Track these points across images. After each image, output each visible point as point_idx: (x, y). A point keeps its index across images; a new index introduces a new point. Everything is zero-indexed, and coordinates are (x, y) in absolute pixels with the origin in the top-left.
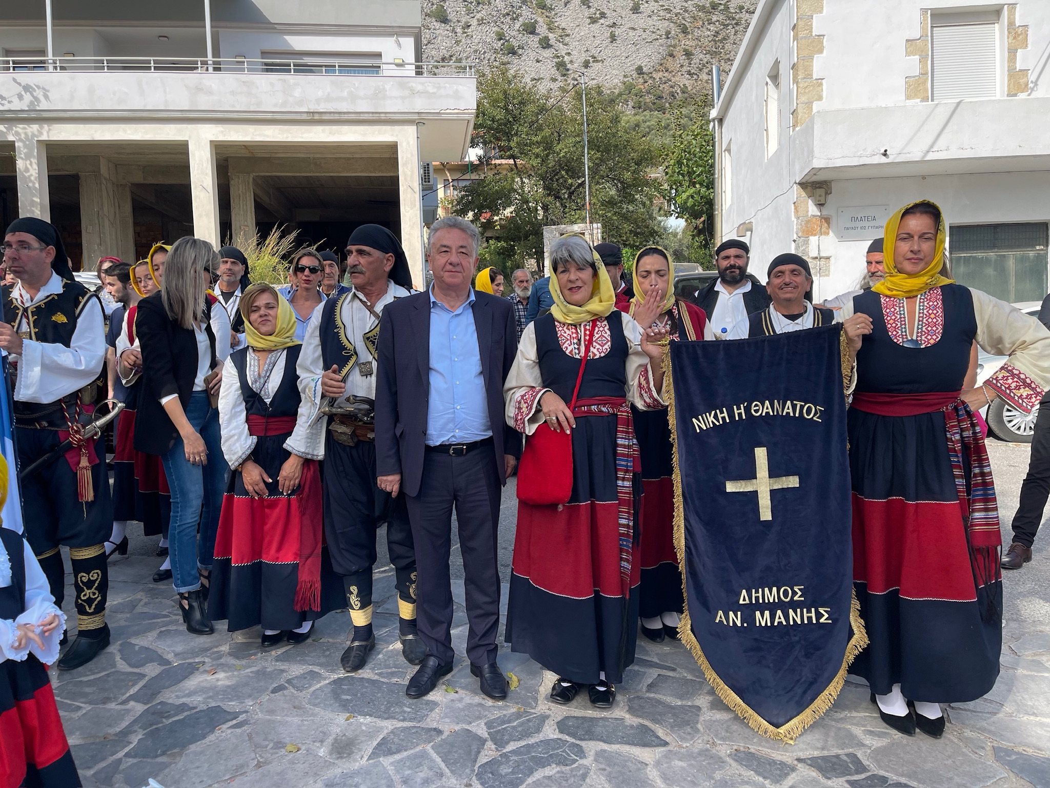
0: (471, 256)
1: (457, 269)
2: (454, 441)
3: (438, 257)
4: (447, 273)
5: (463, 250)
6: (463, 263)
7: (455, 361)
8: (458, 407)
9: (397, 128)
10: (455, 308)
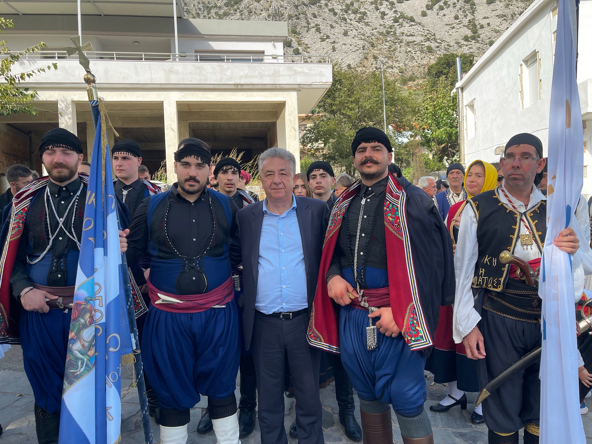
0: (290, 175)
1: (281, 186)
3: (266, 179)
4: (273, 191)
5: (283, 172)
6: (284, 182)
7: (282, 252)
8: (285, 287)
9: (286, 93)
10: (281, 213)
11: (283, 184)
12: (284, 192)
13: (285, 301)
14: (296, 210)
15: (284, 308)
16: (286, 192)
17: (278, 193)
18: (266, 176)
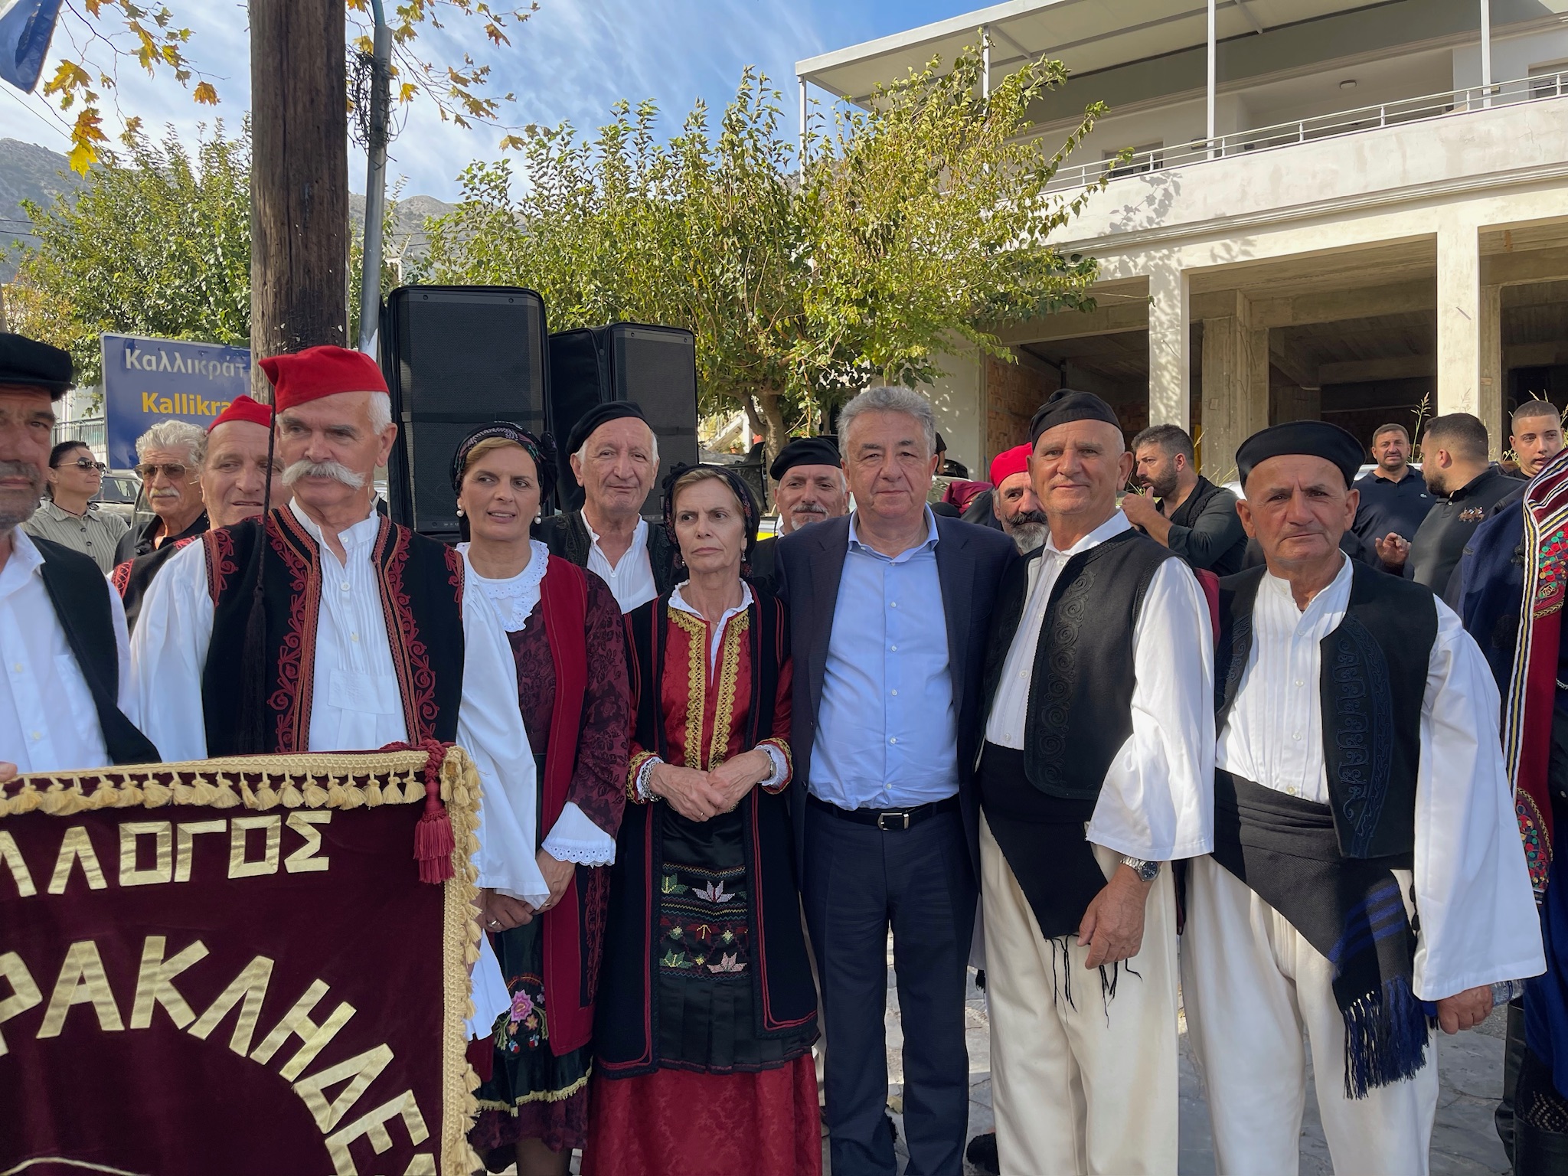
0: (924, 457)
1: (899, 485)
2: (884, 803)
3: (860, 467)
4: (880, 496)
5: (906, 449)
6: (909, 475)
7: (890, 651)
8: (894, 740)
10: (894, 555)
11: (905, 482)
12: (908, 499)
13: (891, 779)
14: (938, 549)
15: (890, 796)
16: (912, 500)
17: (893, 502)
18: (861, 458)
